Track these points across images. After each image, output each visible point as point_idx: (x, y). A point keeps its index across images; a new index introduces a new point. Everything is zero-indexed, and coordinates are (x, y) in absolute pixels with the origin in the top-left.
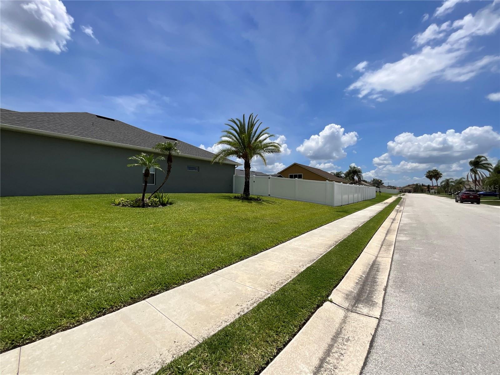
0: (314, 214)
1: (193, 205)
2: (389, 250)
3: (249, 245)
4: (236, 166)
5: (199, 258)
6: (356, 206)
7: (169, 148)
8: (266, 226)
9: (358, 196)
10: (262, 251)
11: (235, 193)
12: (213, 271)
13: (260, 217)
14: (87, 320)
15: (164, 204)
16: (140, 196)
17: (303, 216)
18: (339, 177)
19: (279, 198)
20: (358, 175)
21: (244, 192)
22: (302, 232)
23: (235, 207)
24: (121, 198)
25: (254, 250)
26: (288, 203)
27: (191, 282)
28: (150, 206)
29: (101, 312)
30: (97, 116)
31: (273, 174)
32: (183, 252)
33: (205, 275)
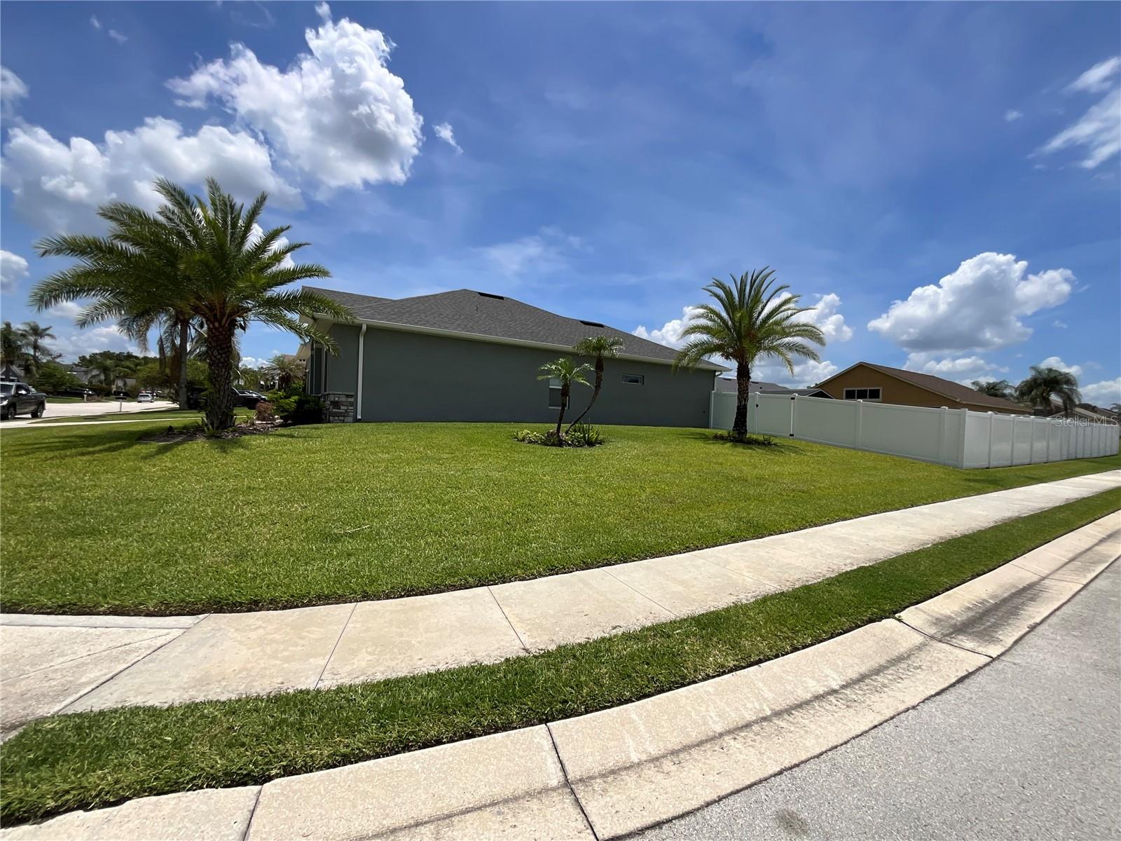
0: (899, 481)
1: (637, 448)
2: (1086, 569)
3: (748, 522)
4: (717, 373)
5: (665, 529)
6: (1035, 472)
7: (599, 347)
8: (781, 494)
9: (1048, 448)
10: (772, 535)
11: (713, 428)
12: (688, 549)
13: (769, 476)
14: (541, 576)
15: (591, 443)
16: (552, 427)
17: (870, 483)
18: (996, 395)
19: (815, 443)
20: (1060, 392)
21: (734, 427)
22: (860, 512)
23: (717, 455)
24: (526, 430)
25: (757, 530)
26: (836, 454)
27: (656, 559)
28: (569, 445)
29: (553, 571)
30: (479, 293)
31: (802, 387)
32: (637, 518)
33: (675, 553)
